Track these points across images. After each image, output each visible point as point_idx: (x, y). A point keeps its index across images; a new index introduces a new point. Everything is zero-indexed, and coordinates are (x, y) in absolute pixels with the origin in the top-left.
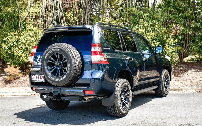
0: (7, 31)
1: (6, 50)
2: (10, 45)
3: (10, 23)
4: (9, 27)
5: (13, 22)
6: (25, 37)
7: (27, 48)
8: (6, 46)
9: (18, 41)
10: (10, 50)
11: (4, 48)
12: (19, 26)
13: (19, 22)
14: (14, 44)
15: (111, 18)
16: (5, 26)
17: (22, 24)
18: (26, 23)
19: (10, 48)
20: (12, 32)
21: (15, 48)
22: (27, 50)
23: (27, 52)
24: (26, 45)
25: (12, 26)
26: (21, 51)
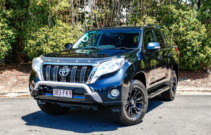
0: (36, 26)
1: (34, 46)
2: (38, 41)
3: (38, 18)
4: (38, 21)
5: (42, 17)
6: (55, 33)
7: (57, 45)
8: (34, 43)
9: (47, 37)
10: (39, 47)
11: (32, 44)
12: (48, 21)
13: (49, 17)
14: (43, 40)
15: (146, 15)
16: (33, 21)
17: (51, 19)
18: (55, 18)
19: (38, 45)
20: (40, 28)
21: (44, 44)
22: (57, 47)
23: (57, 49)
24: (56, 42)
25: (40, 21)
26: (51, 49)
